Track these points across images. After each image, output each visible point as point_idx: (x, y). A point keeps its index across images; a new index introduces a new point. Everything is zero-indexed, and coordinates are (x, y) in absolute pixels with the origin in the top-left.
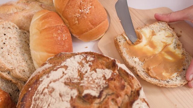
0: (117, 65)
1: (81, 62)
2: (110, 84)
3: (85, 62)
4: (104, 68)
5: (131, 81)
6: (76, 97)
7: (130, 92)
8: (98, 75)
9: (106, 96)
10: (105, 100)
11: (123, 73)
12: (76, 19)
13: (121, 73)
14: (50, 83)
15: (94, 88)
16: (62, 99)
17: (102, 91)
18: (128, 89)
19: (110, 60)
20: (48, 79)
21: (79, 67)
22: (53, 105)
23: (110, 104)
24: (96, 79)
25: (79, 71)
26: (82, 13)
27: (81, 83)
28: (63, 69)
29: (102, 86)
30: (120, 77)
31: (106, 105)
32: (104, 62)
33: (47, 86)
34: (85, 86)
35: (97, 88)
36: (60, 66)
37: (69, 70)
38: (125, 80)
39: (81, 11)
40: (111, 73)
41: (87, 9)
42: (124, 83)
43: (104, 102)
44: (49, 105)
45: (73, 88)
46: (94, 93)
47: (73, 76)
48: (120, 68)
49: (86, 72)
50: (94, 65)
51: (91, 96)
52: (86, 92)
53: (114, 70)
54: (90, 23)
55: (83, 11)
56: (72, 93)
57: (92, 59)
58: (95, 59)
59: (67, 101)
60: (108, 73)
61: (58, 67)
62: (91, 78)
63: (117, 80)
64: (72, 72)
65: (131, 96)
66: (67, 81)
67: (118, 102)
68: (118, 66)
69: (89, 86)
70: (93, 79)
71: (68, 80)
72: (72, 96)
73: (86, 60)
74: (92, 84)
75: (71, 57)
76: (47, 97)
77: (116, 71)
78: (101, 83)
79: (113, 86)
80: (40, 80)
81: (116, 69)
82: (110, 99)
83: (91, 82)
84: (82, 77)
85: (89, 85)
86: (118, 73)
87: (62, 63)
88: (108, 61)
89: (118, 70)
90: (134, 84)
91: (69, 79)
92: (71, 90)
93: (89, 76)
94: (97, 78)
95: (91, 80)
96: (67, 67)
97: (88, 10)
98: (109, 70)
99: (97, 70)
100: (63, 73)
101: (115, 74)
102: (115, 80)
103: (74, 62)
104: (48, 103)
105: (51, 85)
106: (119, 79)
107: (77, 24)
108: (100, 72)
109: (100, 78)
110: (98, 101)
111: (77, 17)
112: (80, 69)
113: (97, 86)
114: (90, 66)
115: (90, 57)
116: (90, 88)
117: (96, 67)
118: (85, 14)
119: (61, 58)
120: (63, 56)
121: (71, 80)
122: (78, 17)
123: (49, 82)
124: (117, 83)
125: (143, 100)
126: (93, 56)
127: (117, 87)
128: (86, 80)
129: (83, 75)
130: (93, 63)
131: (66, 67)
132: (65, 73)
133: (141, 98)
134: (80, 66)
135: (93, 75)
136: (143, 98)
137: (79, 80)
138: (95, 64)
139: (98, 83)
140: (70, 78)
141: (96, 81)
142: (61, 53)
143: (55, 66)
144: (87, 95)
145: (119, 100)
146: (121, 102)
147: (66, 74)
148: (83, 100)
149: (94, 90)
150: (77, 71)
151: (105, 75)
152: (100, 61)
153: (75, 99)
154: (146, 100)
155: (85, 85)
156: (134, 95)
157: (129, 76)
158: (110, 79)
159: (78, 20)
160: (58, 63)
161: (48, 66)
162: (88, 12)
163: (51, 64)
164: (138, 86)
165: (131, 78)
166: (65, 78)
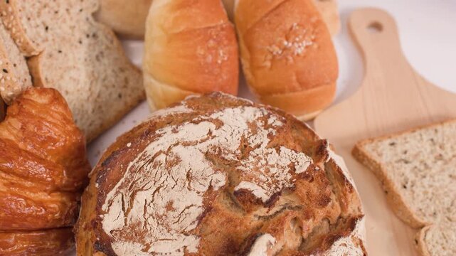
0: (327, 152)
1: (254, 122)
2: (299, 185)
3: (262, 126)
4: (298, 150)
5: (345, 195)
6: (221, 188)
7: (337, 216)
8: (280, 160)
9: (284, 208)
10: (278, 216)
11: (335, 174)
12: (270, 57)
13: (330, 172)
14: (176, 144)
15: (264, 182)
16: (189, 184)
17: (279, 194)
18: (334, 209)
19: (316, 140)
20: (175, 136)
21: (246, 133)
22: (168, 191)
23: (286, 227)
24: (273, 166)
25: (244, 140)
26: (285, 49)
27: (241, 165)
28: (213, 126)
29: (281, 183)
30: (325, 179)
31: (277, 226)
32: (303, 138)
33: (166, 150)
34: (246, 174)
35: (269, 185)
36: (206, 118)
37: (222, 131)
38: (334, 188)
39: (286, 43)
40: (309, 164)
41: (300, 44)
42: (330, 194)
43: (275, 219)
44: (158, 189)
45: (220, 170)
46: (261, 193)
47: (228, 146)
48: (331, 160)
49: (259, 146)
50: (277, 137)
51: (253, 196)
52: (244, 185)
53: (317, 161)
54: (294, 78)
55: (290, 44)
56: (214, 179)
57: (279, 123)
58: (284, 126)
59: (198, 193)
60: (304, 162)
61: (203, 117)
62: (263, 162)
63: (318, 183)
64: (229, 138)
65: (336, 225)
66: (211, 151)
67: (305, 228)
68: (328, 155)
69: (255, 176)
70: (267, 164)
71: (215, 151)
72: (213, 184)
73: (266, 122)
74: (261, 173)
75: (236, 106)
76: (159, 172)
77: (322, 165)
79: (304, 191)
80: (157, 132)
81: (322, 160)
82: (289, 218)
83: (262, 170)
84: (246, 153)
85: (255, 173)
86: (323, 169)
87: (213, 112)
88: (311, 139)
89: (325, 164)
90: (350, 203)
91: (217, 149)
92: (214, 172)
93: (261, 156)
94: (278, 165)
95: (263, 166)
96: (223, 124)
97: (302, 48)
98: (308, 157)
99: (282, 148)
100: (210, 133)
101: (317, 168)
102: (311, 181)
103: (240, 118)
104: (158, 185)
105: (175, 150)
106: (322, 181)
107: (266, 69)
108: (287, 155)
109: (283, 168)
110: (262, 211)
111: (272, 53)
112: (246, 137)
113: (270, 181)
114: (270, 135)
115: (275, 118)
116: (255, 181)
117: (281, 142)
118: (293, 53)
119: (216, 103)
120: (221, 101)
121: (220, 152)
122: (275, 53)
123: (174, 143)
124: (314, 188)
125: (359, 243)
126: (284, 118)
127: (311, 196)
128: (252, 163)
129: (250, 150)
130: (278, 131)
131: (219, 124)
132: (213, 134)
133: (355, 236)
134: (250, 130)
135: (269, 155)
136: (359, 237)
137: (238, 158)
138: (281, 136)
139: (275, 176)
140: (219, 148)
141: (273, 171)
142: (219, 93)
143: (196, 114)
144: (243, 192)
145: (309, 224)
146: (311, 231)
147: (213, 137)
148: (233, 200)
149: (263, 188)
150: (240, 139)
151: (296, 163)
152: (295, 134)
153: (216, 193)
154: (364, 244)
155: (246, 171)
156: (343, 225)
157: (346, 183)
158: (302, 176)
159: (273, 60)
160: (206, 110)
161: (182, 109)
162: (299, 51)
163: (189, 107)
164: (357, 210)
165: (347, 188)
166: (211, 145)
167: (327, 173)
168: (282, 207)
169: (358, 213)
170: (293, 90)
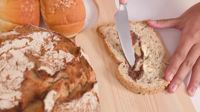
0: (80, 52)
1: (47, 38)
2: (68, 68)
3: (51, 40)
4: (67, 51)
5: (89, 72)
6: (32, 69)
7: (85, 82)
8: (59, 56)
9: (61, 78)
10: (58, 82)
11: (84, 63)
12: (54, 9)
13: (82, 61)
14: (11, 49)
15: (52, 66)
16: (17, 67)
17: (59, 72)
18: (84, 79)
19: (75, 47)
20: (10, 45)
21: (43, 44)
22: (7, 71)
23: (62, 87)
24: (56, 59)
25: (42, 47)
26: (61, 5)
27: (41, 58)
28: (28, 41)
29: (59, 67)
30: (80, 65)
31: (58, 86)
32: (69, 46)
33: (6, 52)
34: (43, 63)
35: (54, 68)
36: (25, 37)
37: (32, 43)
38: (84, 69)
39: (61, 2)
40: (72, 58)
41: (68, 3)
42: (82, 72)
43: (57, 83)
44: (3, 70)
45: (31, 61)
46: (50, 71)
47: (35, 50)
48: (82, 56)
49: (49, 50)
50: (58, 46)
51: (46, 73)
52: (42, 68)
53: (76, 57)
54: (65, 18)
55: (63, 3)
56: (29, 65)
57: (58, 39)
58: (61, 41)
59: (21, 71)
60: (70, 57)
61: (23, 36)
62: (51, 57)
63: (76, 67)
64: (35, 46)
65: (85, 86)
66: (27, 52)
67: (70, 88)
68: (81, 54)
69: (47, 64)
70: (53, 58)
71: (29, 52)
72: (28, 67)
73: (53, 39)
74: (50, 62)
75: (39, 31)
76: (3, 61)
77: (78, 58)
78: (60, 64)
79: (70, 71)
80: (2, 43)
81: (78, 56)
82: (63, 83)
83: (51, 61)
84: (43, 53)
85: (47, 62)
86: (79, 60)
87: (28, 34)
88: (73, 47)
89: (80, 58)
90: (91, 76)
91: (30, 51)
92: (28, 62)
93: (50, 54)
94: (58, 58)
95: (51, 59)
96: (32, 40)
97: (69, 5)
98: (72, 55)
99: (60, 51)
100: (27, 44)
101: (76, 60)
102: (74, 66)
103: (40, 37)
104: (3, 68)
105: (11, 51)
106: (78, 66)
107: (52, 14)
108: (62, 54)
109: (60, 60)
110: (51, 80)
111: (55, 7)
112: (43, 46)
113: (54, 66)
114: (54, 45)
115: (57, 37)
116: (48, 66)
117: (59, 48)
118: (65, 7)
119: (29, 30)
120: (32, 29)
121: (31, 52)
122: (56, 7)
123: (10, 48)
124: (75, 69)
125: (95, 94)
126: (61, 37)
127: (73, 73)
128: (46, 57)
129: (45, 52)
130: (58, 43)
132: (28, 44)
133: (94, 91)
134: (45, 42)
135: (54, 54)
136: (95, 92)
137: (40, 55)
138: (60, 45)
139: (57, 63)
140: (31, 51)
141: (56, 61)
142: (31, 25)
143: (20, 35)
144: (42, 71)
145: (72, 86)
146: (73, 89)
147: (28, 46)
148: (37, 74)
149: (51, 69)
150: (41, 46)
151: (66, 58)
152: (66, 44)
153: (29, 71)
154: (98, 95)
155: (43, 61)
156: (88, 86)
157: (89, 67)
158: (69, 64)
159: (55, 10)
160: (25, 33)
161: (14, 33)
162: (68, 6)
163: (17, 32)
164: (94, 79)
165: (90, 69)
166: (27, 49)
167: (80, 62)
168: (60, 78)
169: (95, 81)
170: (65, 24)
